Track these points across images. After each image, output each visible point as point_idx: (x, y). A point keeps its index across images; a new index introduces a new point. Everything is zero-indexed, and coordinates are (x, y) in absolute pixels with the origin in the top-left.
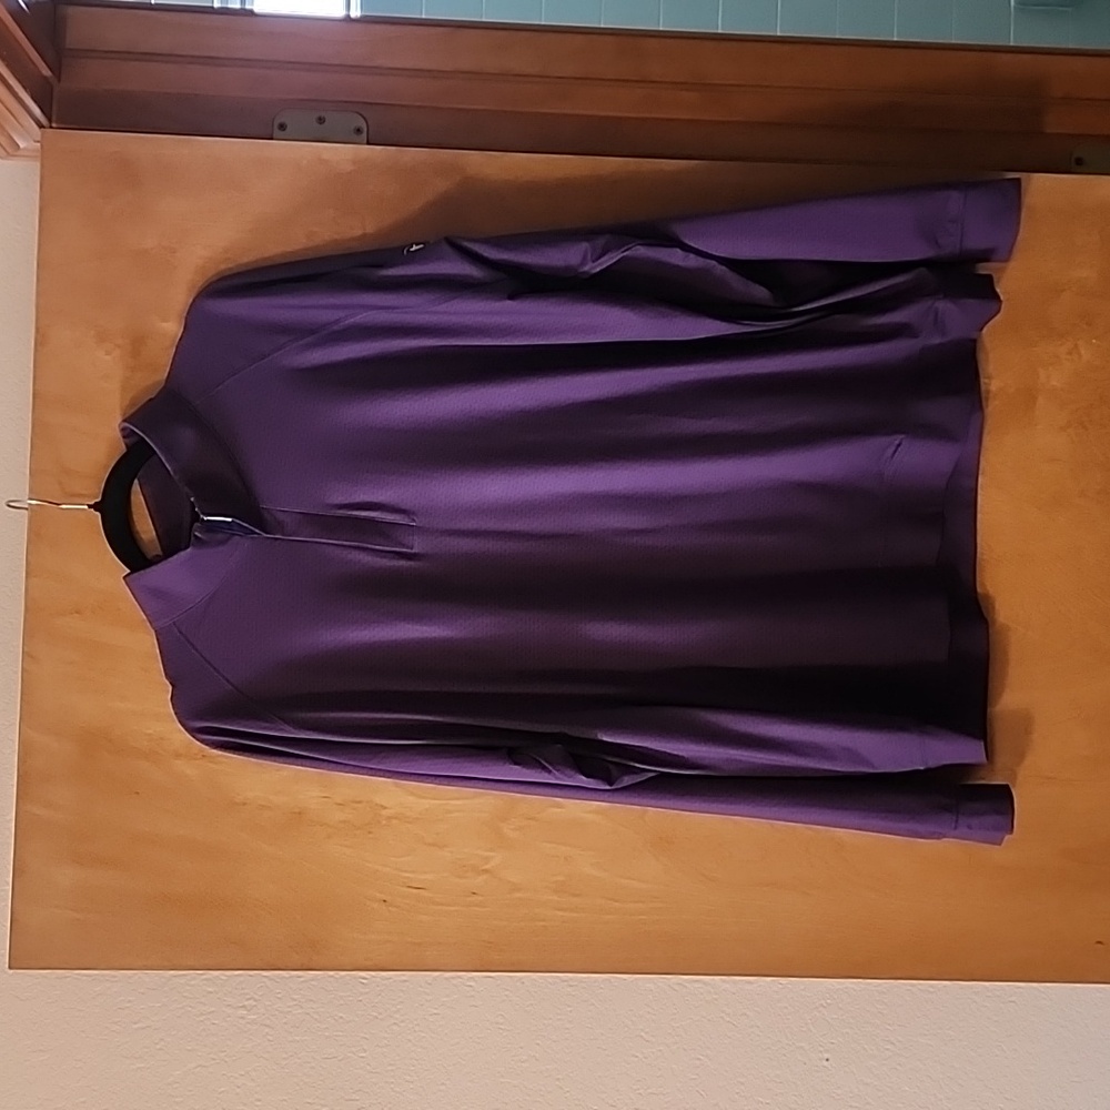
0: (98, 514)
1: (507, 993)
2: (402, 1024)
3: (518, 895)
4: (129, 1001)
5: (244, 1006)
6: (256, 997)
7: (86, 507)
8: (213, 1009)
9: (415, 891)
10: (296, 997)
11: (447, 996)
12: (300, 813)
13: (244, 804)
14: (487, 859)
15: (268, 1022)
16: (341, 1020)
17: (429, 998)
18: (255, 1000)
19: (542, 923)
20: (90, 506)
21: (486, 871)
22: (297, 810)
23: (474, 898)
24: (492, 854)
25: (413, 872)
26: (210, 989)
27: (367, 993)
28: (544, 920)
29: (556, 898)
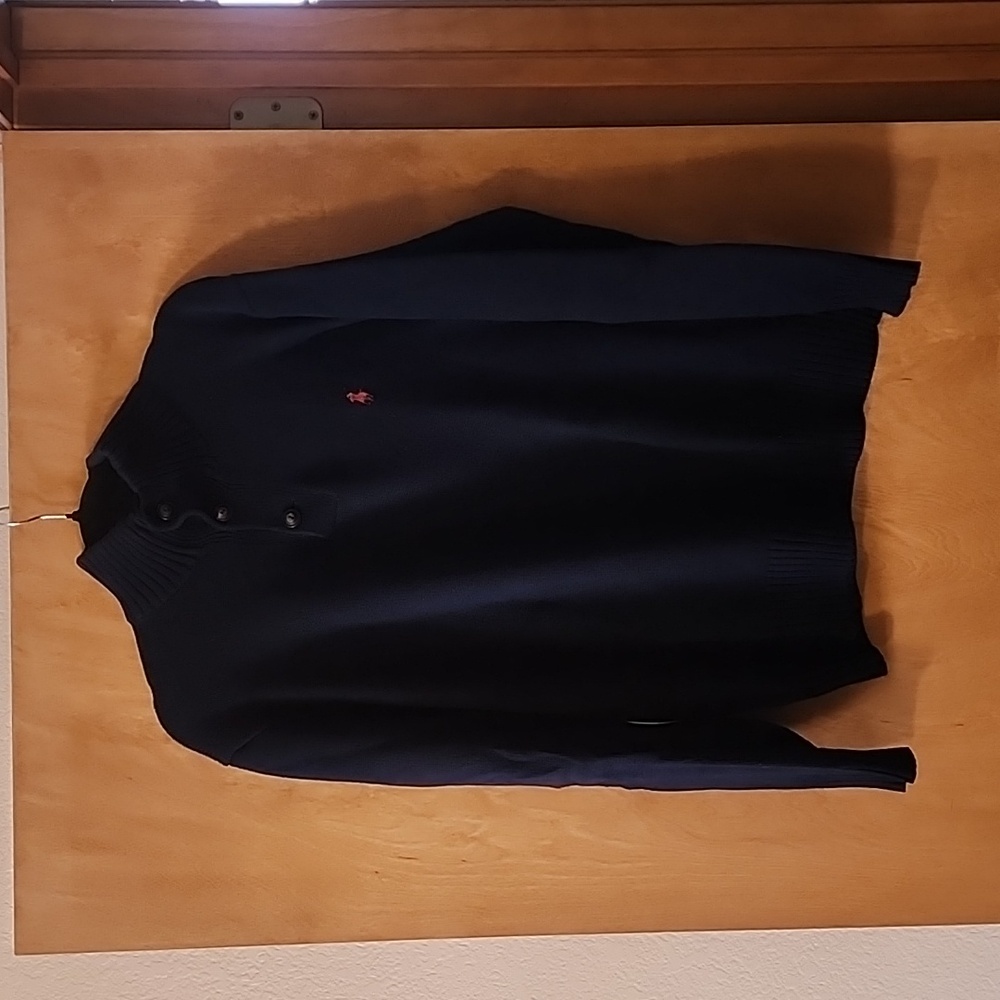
0: (77, 523)
1: (501, 950)
2: (400, 985)
3: (508, 860)
4: (136, 975)
5: (246, 974)
6: (258, 965)
7: (65, 517)
8: (216, 979)
9: (408, 861)
10: (297, 963)
11: (443, 956)
12: (290, 790)
13: (235, 784)
14: (475, 827)
15: (270, 989)
16: (341, 984)
17: (425, 959)
18: (258, 969)
19: (533, 887)
20: (68, 516)
21: (474, 839)
22: (287, 788)
23: (464, 865)
24: (479, 821)
25: (403, 843)
26: (213, 960)
27: (365, 957)
28: (533, 884)
29: (544, 862)
